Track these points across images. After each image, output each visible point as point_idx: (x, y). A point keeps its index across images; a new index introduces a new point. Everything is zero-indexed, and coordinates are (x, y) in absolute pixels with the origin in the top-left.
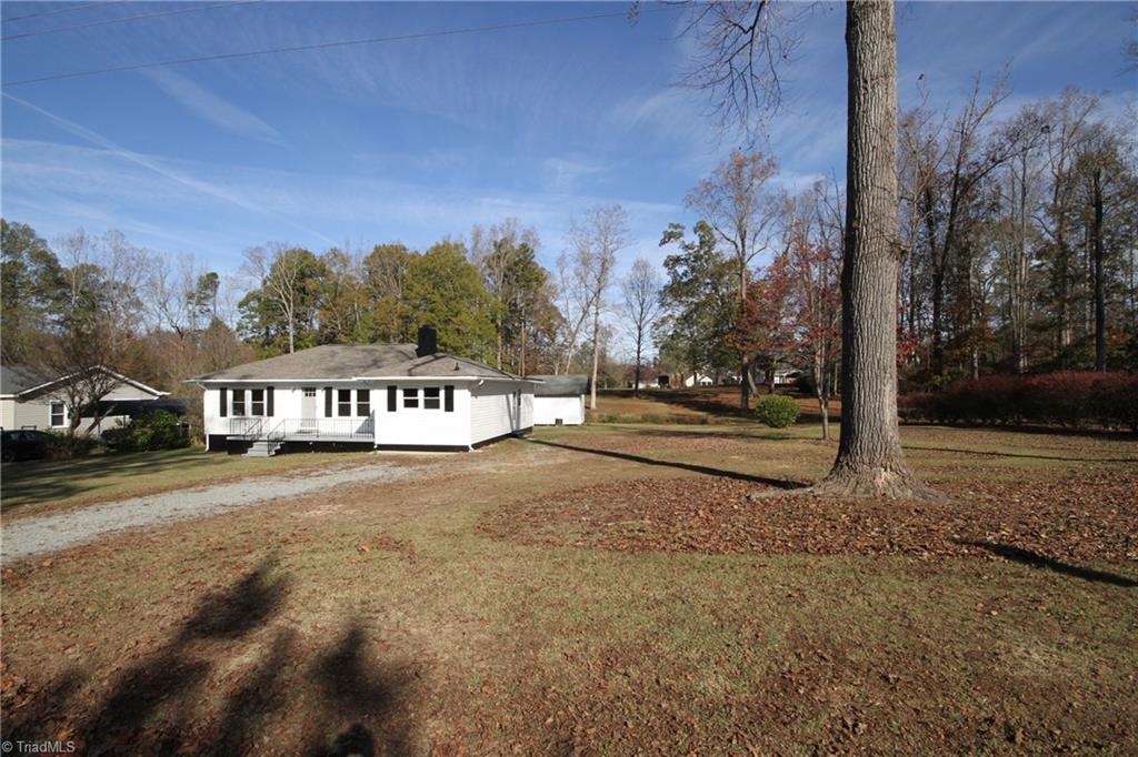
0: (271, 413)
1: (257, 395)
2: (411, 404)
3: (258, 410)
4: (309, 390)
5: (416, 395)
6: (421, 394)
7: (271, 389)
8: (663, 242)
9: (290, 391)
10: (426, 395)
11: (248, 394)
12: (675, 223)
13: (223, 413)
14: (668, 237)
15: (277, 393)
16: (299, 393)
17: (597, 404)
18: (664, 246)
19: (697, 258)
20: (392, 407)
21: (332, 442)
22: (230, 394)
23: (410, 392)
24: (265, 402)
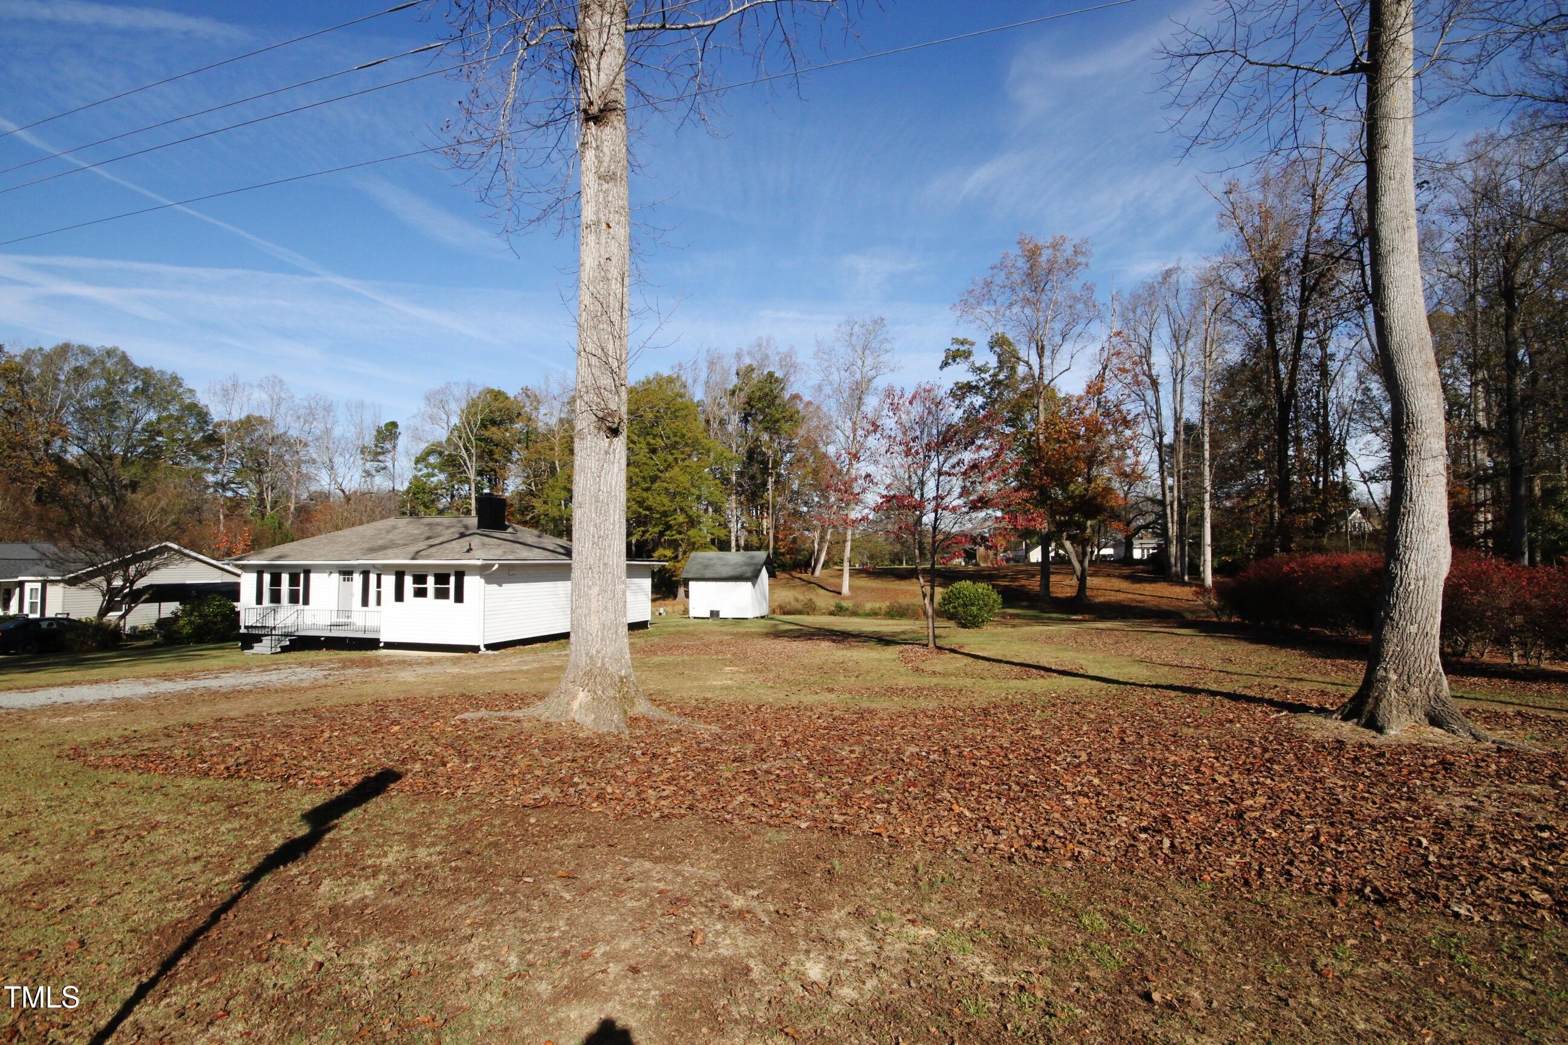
0: (306, 602)
1: (294, 581)
2: (421, 593)
3: (294, 598)
4: (346, 573)
5: (425, 582)
6: (431, 580)
7: (307, 572)
8: (945, 364)
9: (326, 575)
10: (436, 583)
11: (285, 578)
12: (961, 338)
13: (259, 601)
14: (952, 357)
15: (314, 577)
16: (336, 576)
17: (851, 587)
18: (945, 369)
19: (996, 384)
20: (399, 596)
21: (345, 638)
22: (267, 578)
23: (420, 579)
24: (301, 588)
